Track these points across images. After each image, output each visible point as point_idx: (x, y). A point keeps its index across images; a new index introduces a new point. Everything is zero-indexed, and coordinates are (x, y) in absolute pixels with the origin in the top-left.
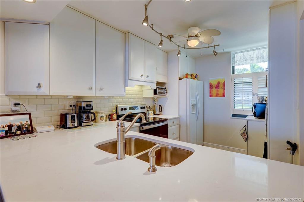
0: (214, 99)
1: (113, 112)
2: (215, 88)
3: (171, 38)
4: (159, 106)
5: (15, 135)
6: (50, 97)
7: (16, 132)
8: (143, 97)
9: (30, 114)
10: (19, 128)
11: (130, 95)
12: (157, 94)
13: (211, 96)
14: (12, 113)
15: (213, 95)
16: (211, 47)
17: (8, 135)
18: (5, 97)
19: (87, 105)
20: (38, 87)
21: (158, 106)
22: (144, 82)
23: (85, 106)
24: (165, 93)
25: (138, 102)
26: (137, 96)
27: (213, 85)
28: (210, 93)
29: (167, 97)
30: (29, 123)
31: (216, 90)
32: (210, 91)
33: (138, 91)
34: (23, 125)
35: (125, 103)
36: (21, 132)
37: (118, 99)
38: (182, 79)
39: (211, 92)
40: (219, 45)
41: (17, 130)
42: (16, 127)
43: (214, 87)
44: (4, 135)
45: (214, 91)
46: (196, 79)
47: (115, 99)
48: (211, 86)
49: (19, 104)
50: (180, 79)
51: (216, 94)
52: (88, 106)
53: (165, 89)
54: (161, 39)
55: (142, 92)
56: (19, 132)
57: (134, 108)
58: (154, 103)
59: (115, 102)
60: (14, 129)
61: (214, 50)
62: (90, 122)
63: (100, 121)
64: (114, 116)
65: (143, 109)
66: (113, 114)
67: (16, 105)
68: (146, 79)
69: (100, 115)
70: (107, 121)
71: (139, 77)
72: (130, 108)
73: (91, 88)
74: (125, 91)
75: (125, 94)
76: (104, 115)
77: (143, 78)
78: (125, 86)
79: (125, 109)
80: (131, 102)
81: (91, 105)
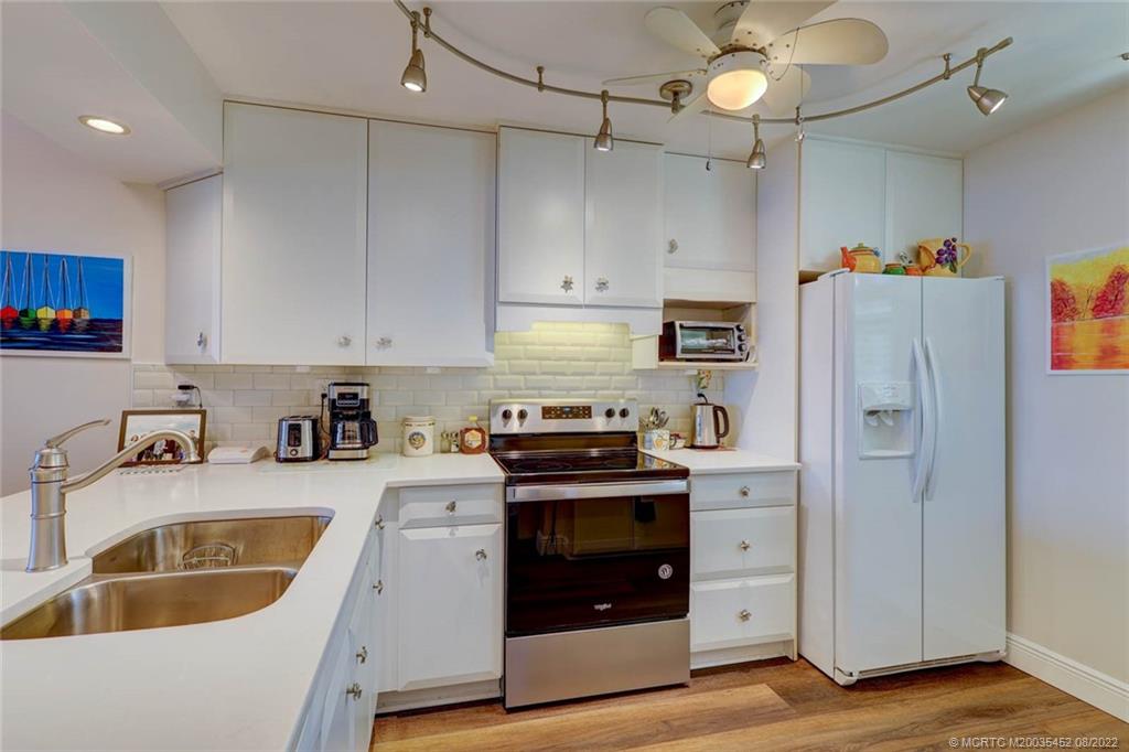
0: (1084, 380)
1: (471, 422)
2: (1089, 315)
3: (676, 94)
4: (716, 409)
5: (159, 461)
6: (268, 370)
7: (161, 455)
8: (636, 366)
9: (203, 414)
10: (171, 446)
11: (565, 362)
12: (678, 356)
13: (1059, 362)
14: (179, 409)
15: (1075, 356)
16: (959, 68)
17: (144, 459)
18: (165, 368)
19: (342, 396)
20: (200, 343)
21: (710, 408)
22: (587, 306)
23: (336, 397)
24: (733, 351)
25: (607, 389)
26: (600, 364)
27: (1074, 291)
28: (1056, 343)
29: (754, 368)
30: (197, 435)
31: (1098, 323)
32: (1056, 333)
33: (601, 345)
35: (536, 392)
36: (174, 457)
37: (504, 377)
38: (816, 280)
39: (1064, 338)
40: (1005, 44)
41: (166, 451)
42: (165, 443)
43: (1085, 306)
44: (134, 460)
45: (1085, 333)
46: (947, 269)
47: (491, 377)
48: (1062, 304)
49: (192, 387)
50: (805, 279)
51: (1095, 352)
52: (346, 399)
53: (737, 333)
54: (605, 115)
55: (631, 347)
56: (168, 457)
57: (571, 412)
58: (700, 395)
59: (489, 389)
60: (159, 447)
61: (975, 87)
62: (359, 449)
63: (410, 449)
64: (468, 436)
65: (617, 417)
66: (467, 430)
67: (181, 387)
68: (592, 295)
69: (410, 431)
70: (449, 451)
71: (555, 292)
72: (548, 412)
73: (347, 342)
74: (490, 348)
75: (490, 359)
76: (427, 431)
77: (576, 294)
78: (491, 329)
79: (522, 415)
80: (569, 390)
81: (355, 396)
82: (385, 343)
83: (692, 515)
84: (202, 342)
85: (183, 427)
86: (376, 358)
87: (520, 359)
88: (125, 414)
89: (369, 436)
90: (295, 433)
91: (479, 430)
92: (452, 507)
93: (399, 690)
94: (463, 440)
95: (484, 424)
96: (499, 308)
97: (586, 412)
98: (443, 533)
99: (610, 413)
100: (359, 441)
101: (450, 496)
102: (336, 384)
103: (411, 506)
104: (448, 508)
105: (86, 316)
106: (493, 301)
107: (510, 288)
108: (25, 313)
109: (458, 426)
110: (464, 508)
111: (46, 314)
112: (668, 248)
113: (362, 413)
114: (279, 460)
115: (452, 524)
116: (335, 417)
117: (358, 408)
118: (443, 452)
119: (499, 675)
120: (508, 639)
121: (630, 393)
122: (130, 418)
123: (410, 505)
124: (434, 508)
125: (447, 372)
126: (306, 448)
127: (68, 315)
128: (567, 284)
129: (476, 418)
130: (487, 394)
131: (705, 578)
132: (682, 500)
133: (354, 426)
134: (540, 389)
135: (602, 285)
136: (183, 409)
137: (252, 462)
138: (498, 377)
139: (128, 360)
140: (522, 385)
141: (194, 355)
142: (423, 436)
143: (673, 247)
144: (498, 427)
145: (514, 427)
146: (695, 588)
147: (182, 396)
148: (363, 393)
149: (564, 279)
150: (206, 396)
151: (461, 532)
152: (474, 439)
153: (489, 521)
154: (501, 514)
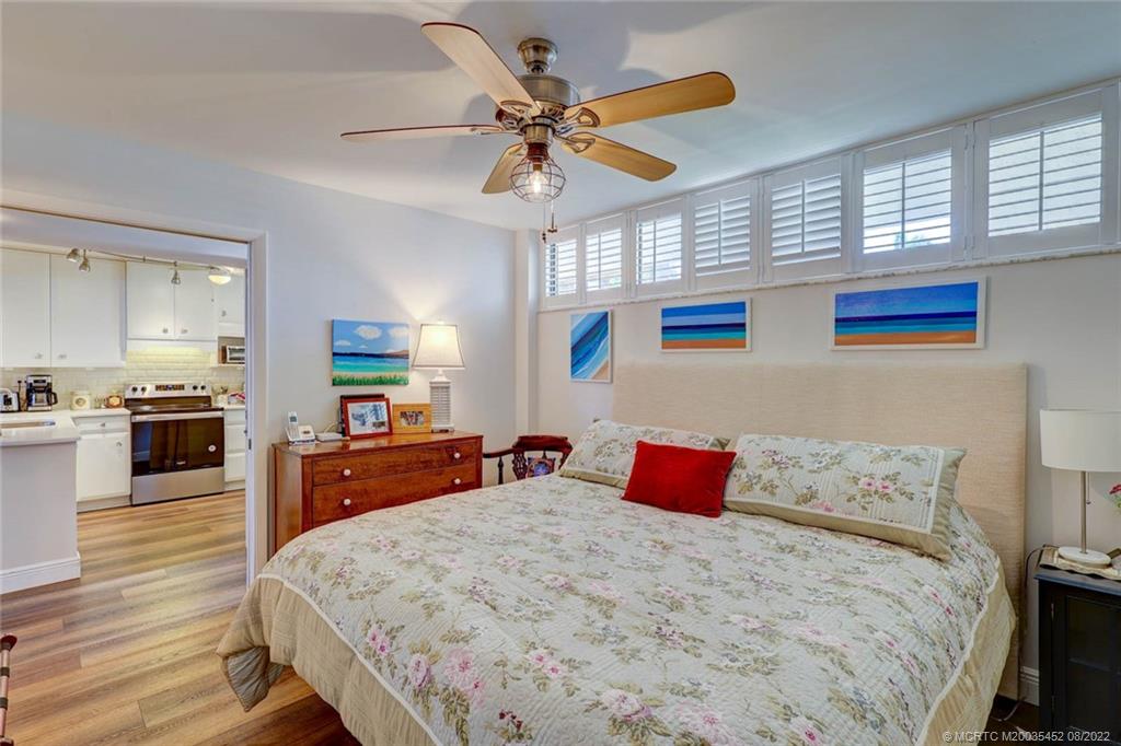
1: (114, 393)
12: (228, 362)
22: (178, 340)
23: (32, 382)
25: (195, 377)
26: (191, 364)
35: (152, 379)
37: (133, 372)
47: (125, 372)
52: (38, 383)
55: (209, 356)
57: (172, 387)
59: (124, 377)
62: (45, 406)
63: (77, 407)
64: (111, 400)
65: (199, 389)
66: (111, 397)
68: (179, 335)
69: (76, 398)
70: (100, 407)
71: (158, 333)
72: (158, 388)
73: (40, 356)
74: (123, 358)
75: (124, 364)
76: (87, 398)
77: (170, 335)
78: (124, 350)
79: (143, 389)
80: (173, 377)
81: (44, 381)
82: (62, 357)
83: (225, 427)
86: (56, 364)
87: (142, 362)
89: (51, 399)
90: (7, 401)
91: (118, 397)
92: (104, 425)
94: (108, 402)
95: (121, 394)
96: (128, 342)
97: (181, 387)
98: (101, 436)
99: (195, 388)
100: (45, 402)
101: (103, 421)
102: (32, 376)
103: (82, 425)
104: (101, 426)
106: (124, 338)
107: (134, 332)
109: (105, 396)
110: (110, 426)
112: (221, 313)
113: (48, 390)
115: (104, 432)
116: (30, 391)
117: (46, 387)
119: (129, 493)
120: (134, 478)
121: (208, 379)
124: (96, 426)
125: (98, 370)
126: (14, 406)
128: (165, 331)
129: (117, 391)
130: (122, 380)
131: (232, 452)
132: (221, 421)
133: (43, 395)
134: (154, 377)
135: (185, 331)
138: (129, 371)
140: (144, 376)
142: (84, 400)
143: (224, 314)
144: (129, 395)
145: (138, 395)
146: (227, 456)
148: (49, 380)
151: (108, 435)
152: (115, 401)
153: (122, 430)
154: (129, 429)
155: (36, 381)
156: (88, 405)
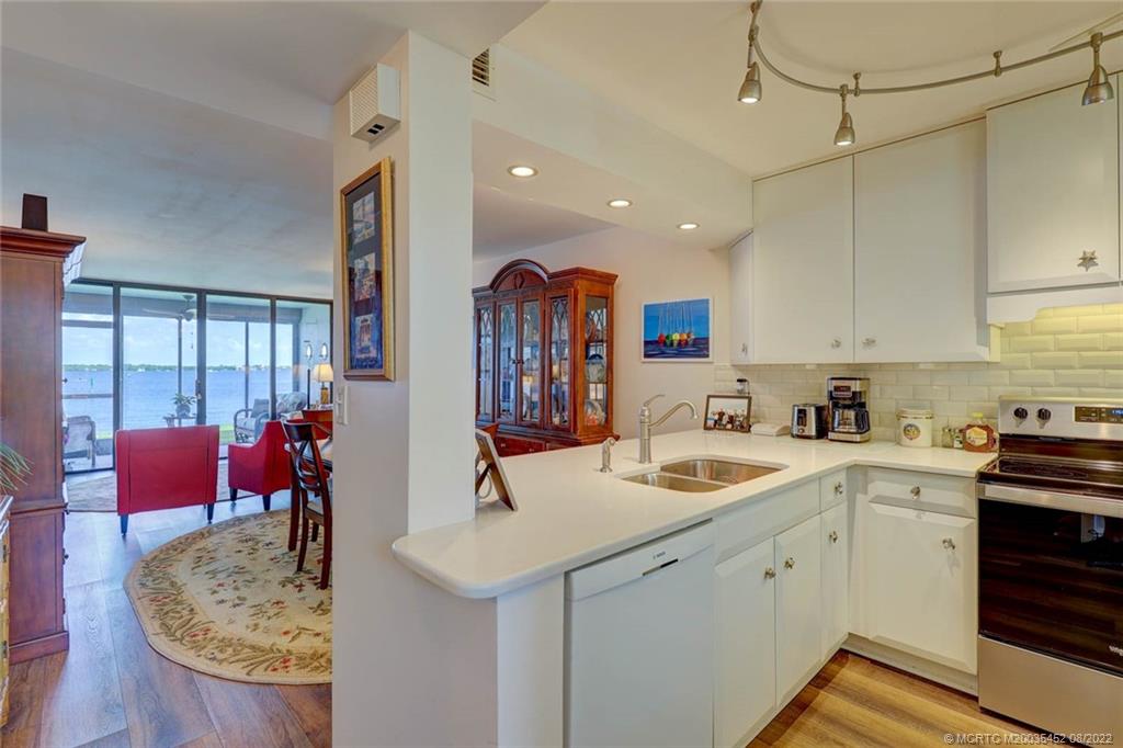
1: (976, 418)
5: (725, 428)
7: (726, 425)
9: (750, 399)
10: (731, 420)
14: (737, 395)
17: (717, 426)
18: (730, 368)
20: (743, 350)
23: (832, 389)
30: (746, 413)
34: (737, 416)
36: (733, 426)
37: (1025, 372)
41: (728, 421)
42: (728, 417)
44: (712, 426)
47: (1004, 373)
49: (745, 381)
52: (841, 391)
56: (729, 426)
59: (1002, 385)
60: (725, 419)
62: (854, 433)
63: (905, 440)
64: (971, 433)
66: (969, 426)
67: (739, 381)
69: (905, 422)
70: (952, 447)
72: (1084, 414)
73: (838, 344)
74: (985, 341)
76: (923, 424)
77: (1106, 270)
78: (983, 325)
79: (1044, 415)
81: (848, 388)
82: (870, 343)
84: (745, 349)
85: (737, 407)
86: (864, 356)
87: (1047, 350)
88: (709, 397)
89: (863, 423)
90: (802, 414)
91: (986, 428)
92: (917, 492)
93: (870, 638)
94: (964, 437)
95: (990, 423)
96: (990, 300)
98: (911, 514)
100: (854, 427)
101: (916, 481)
102: (833, 379)
104: (912, 492)
105: (693, 337)
106: (982, 292)
107: (1001, 277)
108: (667, 337)
109: (959, 421)
110: (928, 495)
111: (676, 337)
113: (857, 404)
114: (793, 436)
115: (918, 507)
116: (836, 405)
117: (850, 399)
118: (945, 446)
122: (711, 399)
123: (877, 483)
124: (902, 490)
125: (949, 366)
126: (812, 429)
127: (685, 337)
128: (1088, 261)
129: (981, 415)
130: (1000, 391)
133: (851, 414)
134: (1079, 386)
136: (740, 395)
137: (778, 436)
138: (1014, 372)
139: (711, 363)
140: (1052, 382)
141: (742, 360)
142: (917, 429)
144: (1008, 425)
145: (1032, 428)
147: (739, 386)
148: (857, 386)
149: (1081, 255)
150: (753, 387)
151: (928, 517)
152: (979, 437)
153: (960, 513)
154: (974, 510)
155: (837, 388)
156: (925, 437)
